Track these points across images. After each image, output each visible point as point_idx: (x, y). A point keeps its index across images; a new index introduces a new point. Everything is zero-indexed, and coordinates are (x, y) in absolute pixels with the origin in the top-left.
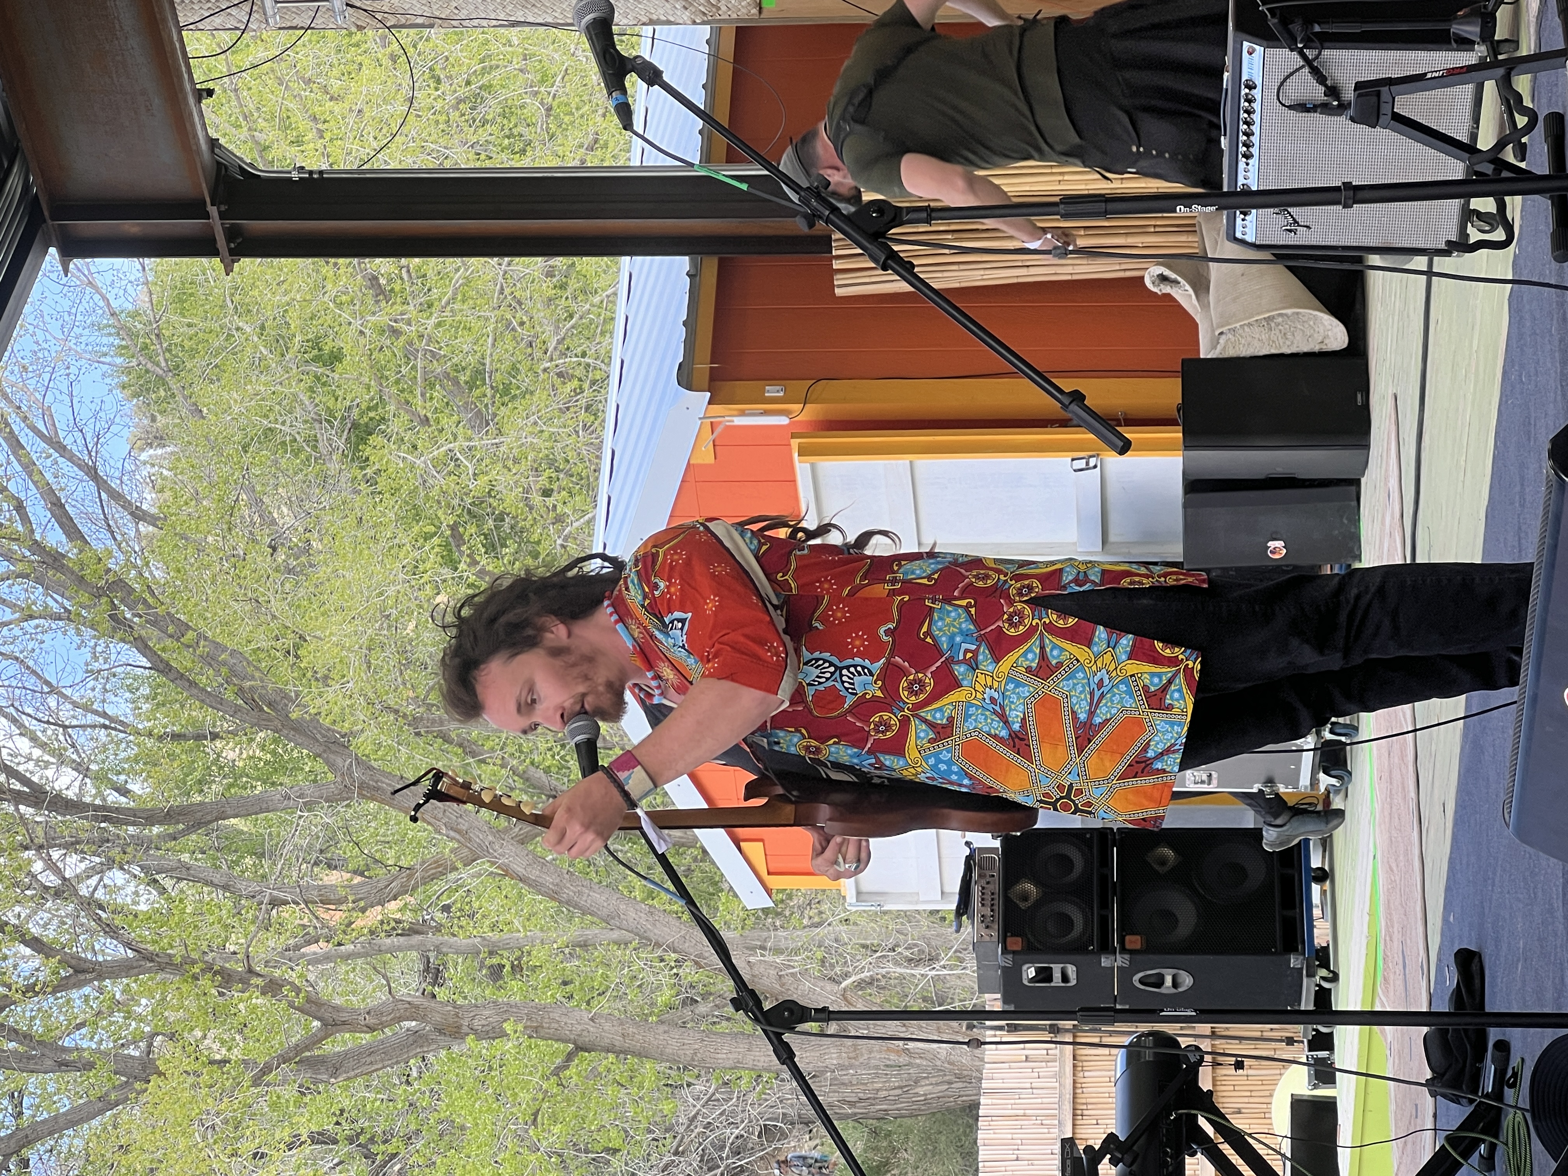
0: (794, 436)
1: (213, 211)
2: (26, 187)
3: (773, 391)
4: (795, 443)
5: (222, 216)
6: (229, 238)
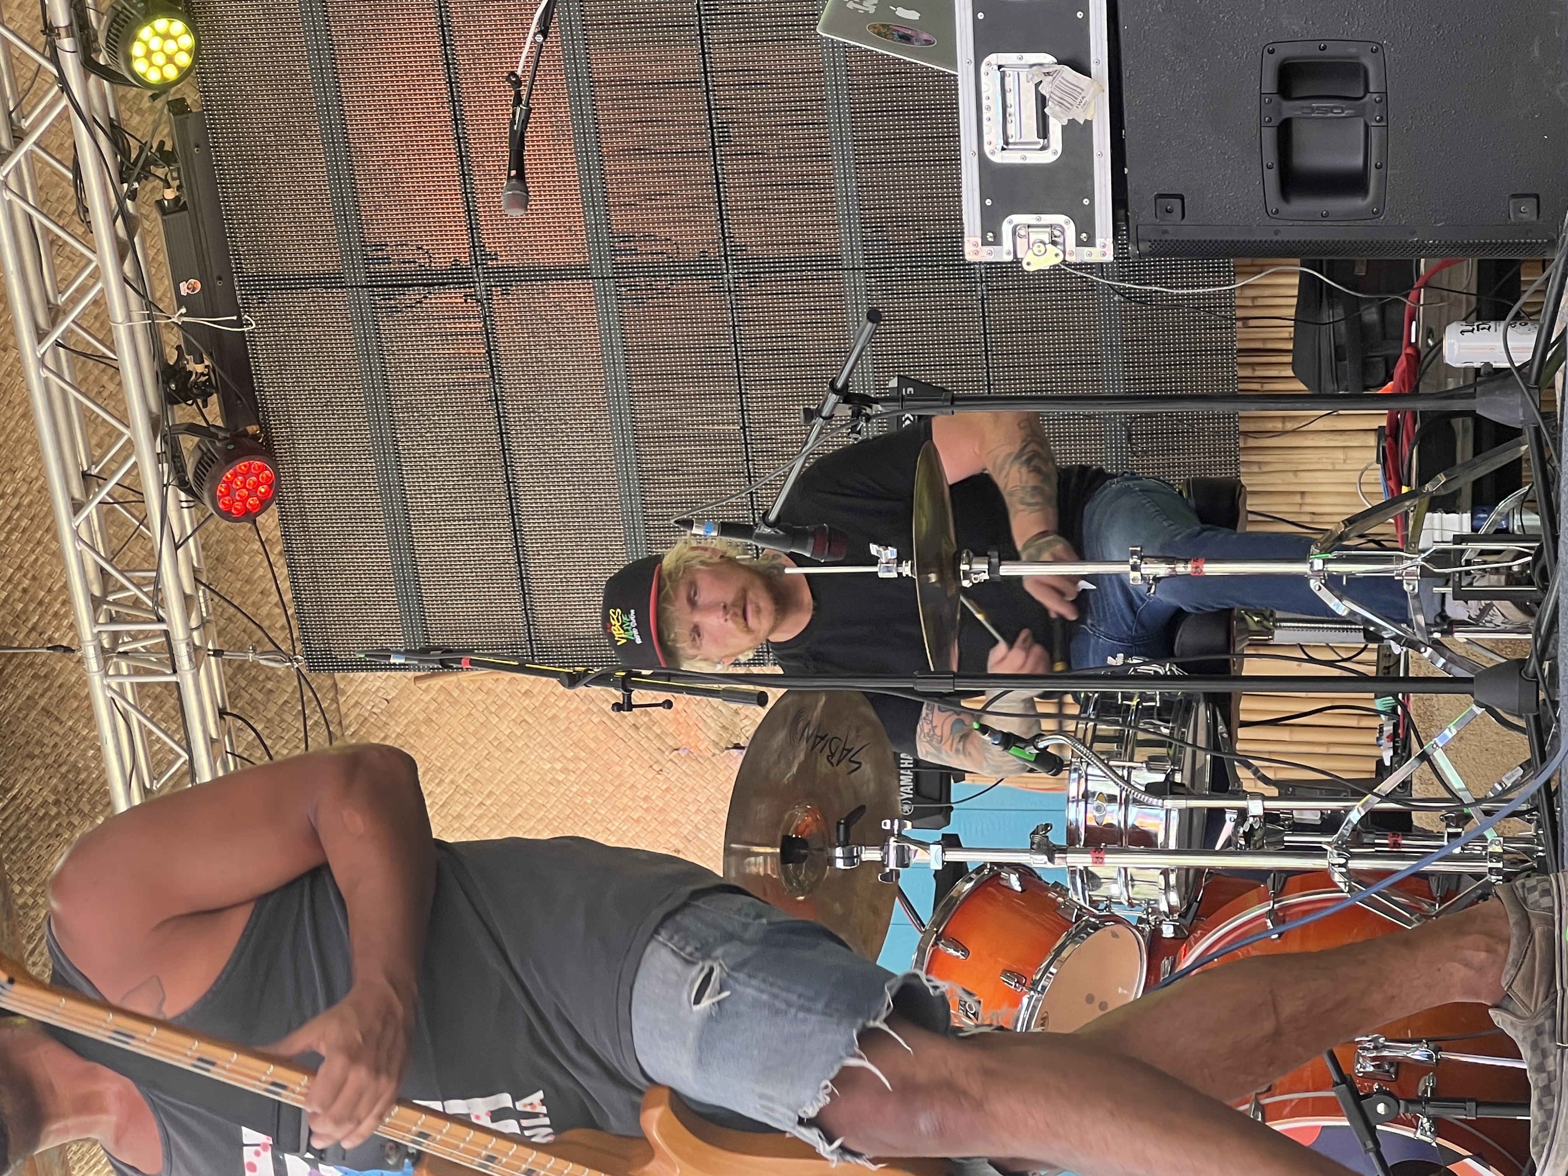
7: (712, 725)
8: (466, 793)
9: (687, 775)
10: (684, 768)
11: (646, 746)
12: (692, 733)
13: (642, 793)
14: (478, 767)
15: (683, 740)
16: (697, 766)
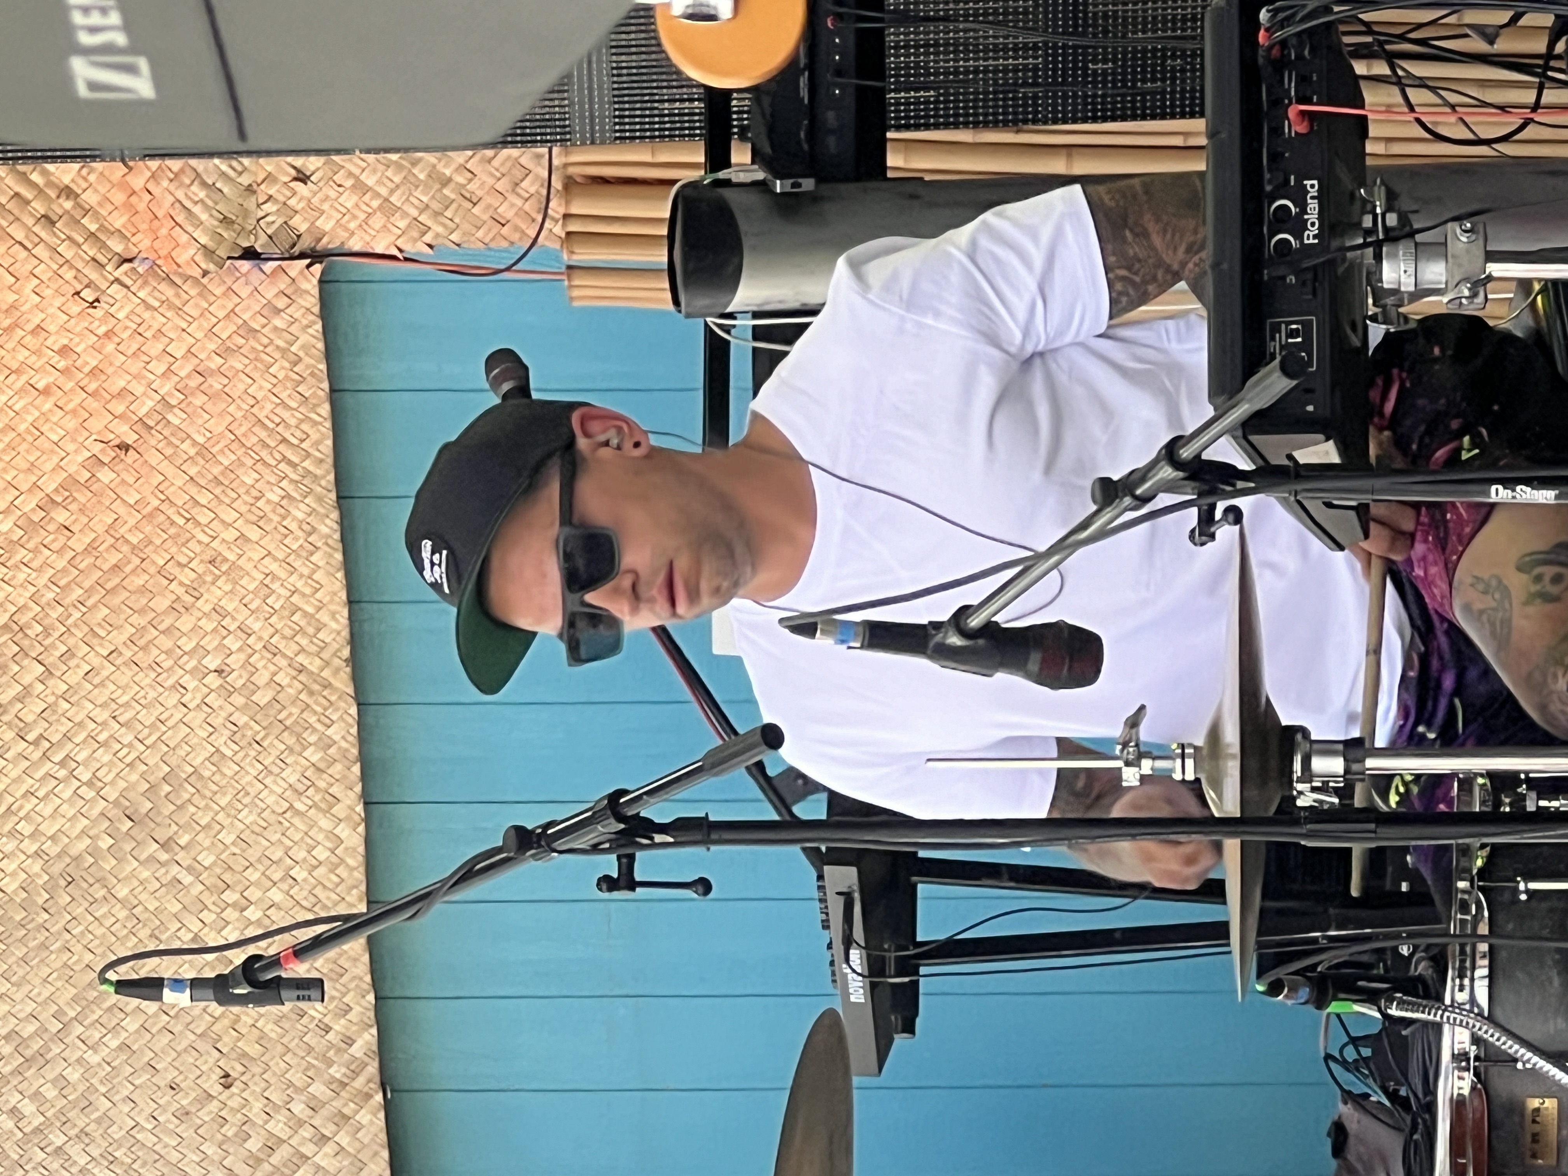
7: (204, 217)
9: (148, 307)
10: (141, 294)
11: (69, 255)
12: (164, 231)
13: (58, 341)
15: (142, 243)
16: (169, 292)
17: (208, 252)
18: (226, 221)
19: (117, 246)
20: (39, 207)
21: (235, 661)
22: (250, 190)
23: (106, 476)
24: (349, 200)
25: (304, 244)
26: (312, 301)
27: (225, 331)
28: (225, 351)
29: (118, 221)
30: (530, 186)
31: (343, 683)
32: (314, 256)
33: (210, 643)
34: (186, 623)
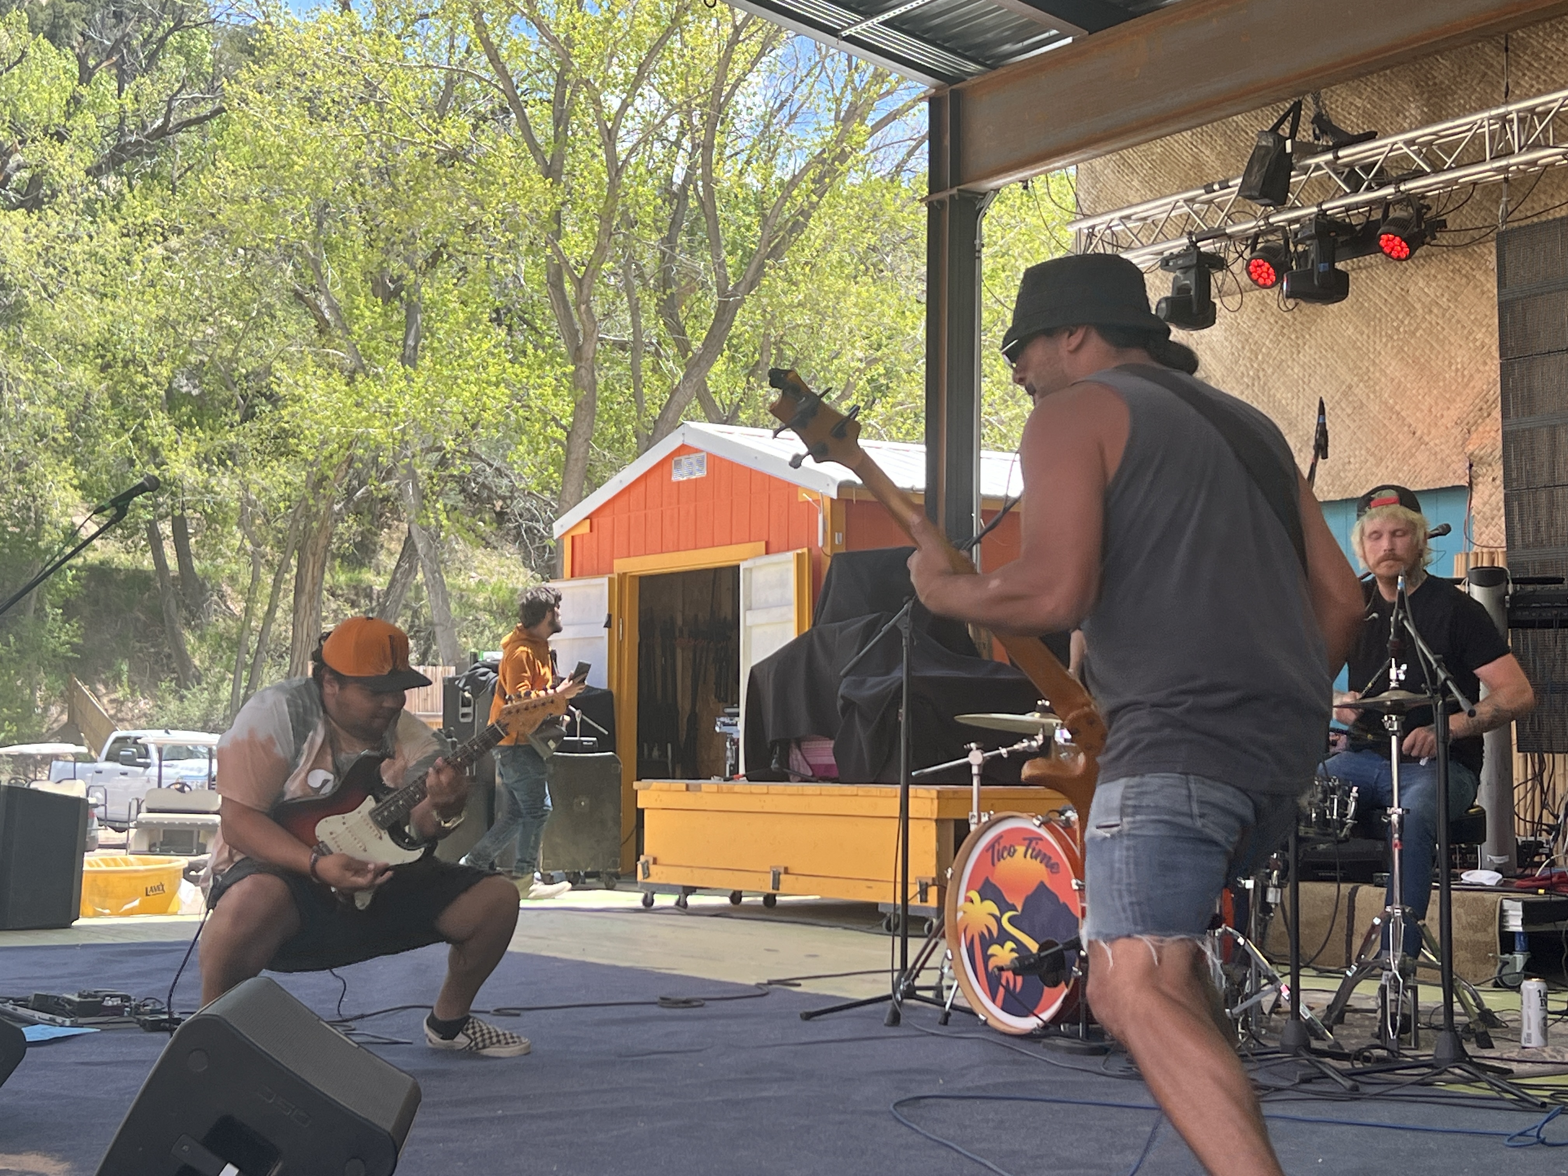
0: (809, 550)
1: (954, 191)
2: (971, 74)
3: (839, 538)
4: (805, 550)
5: (952, 197)
6: (938, 201)
8: (1444, 315)
9: (1455, 438)
10: (1459, 436)
11: (1471, 415)
13: (1445, 413)
14: (1458, 322)
15: (1474, 436)
16: (1460, 443)
17: (1472, 454)
18: (1481, 458)
19: (1473, 428)
20: (1485, 407)
21: (1352, 466)
22: (1490, 465)
23: (1406, 429)
24: (1487, 493)
25: (1474, 481)
26: (1457, 483)
27: (1448, 460)
28: (1442, 461)
29: (1481, 429)
30: (1491, 543)
31: (1346, 496)
32: (1471, 483)
33: (1358, 459)
34: (1363, 452)
